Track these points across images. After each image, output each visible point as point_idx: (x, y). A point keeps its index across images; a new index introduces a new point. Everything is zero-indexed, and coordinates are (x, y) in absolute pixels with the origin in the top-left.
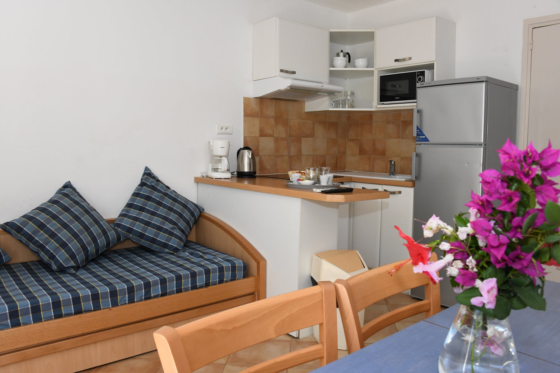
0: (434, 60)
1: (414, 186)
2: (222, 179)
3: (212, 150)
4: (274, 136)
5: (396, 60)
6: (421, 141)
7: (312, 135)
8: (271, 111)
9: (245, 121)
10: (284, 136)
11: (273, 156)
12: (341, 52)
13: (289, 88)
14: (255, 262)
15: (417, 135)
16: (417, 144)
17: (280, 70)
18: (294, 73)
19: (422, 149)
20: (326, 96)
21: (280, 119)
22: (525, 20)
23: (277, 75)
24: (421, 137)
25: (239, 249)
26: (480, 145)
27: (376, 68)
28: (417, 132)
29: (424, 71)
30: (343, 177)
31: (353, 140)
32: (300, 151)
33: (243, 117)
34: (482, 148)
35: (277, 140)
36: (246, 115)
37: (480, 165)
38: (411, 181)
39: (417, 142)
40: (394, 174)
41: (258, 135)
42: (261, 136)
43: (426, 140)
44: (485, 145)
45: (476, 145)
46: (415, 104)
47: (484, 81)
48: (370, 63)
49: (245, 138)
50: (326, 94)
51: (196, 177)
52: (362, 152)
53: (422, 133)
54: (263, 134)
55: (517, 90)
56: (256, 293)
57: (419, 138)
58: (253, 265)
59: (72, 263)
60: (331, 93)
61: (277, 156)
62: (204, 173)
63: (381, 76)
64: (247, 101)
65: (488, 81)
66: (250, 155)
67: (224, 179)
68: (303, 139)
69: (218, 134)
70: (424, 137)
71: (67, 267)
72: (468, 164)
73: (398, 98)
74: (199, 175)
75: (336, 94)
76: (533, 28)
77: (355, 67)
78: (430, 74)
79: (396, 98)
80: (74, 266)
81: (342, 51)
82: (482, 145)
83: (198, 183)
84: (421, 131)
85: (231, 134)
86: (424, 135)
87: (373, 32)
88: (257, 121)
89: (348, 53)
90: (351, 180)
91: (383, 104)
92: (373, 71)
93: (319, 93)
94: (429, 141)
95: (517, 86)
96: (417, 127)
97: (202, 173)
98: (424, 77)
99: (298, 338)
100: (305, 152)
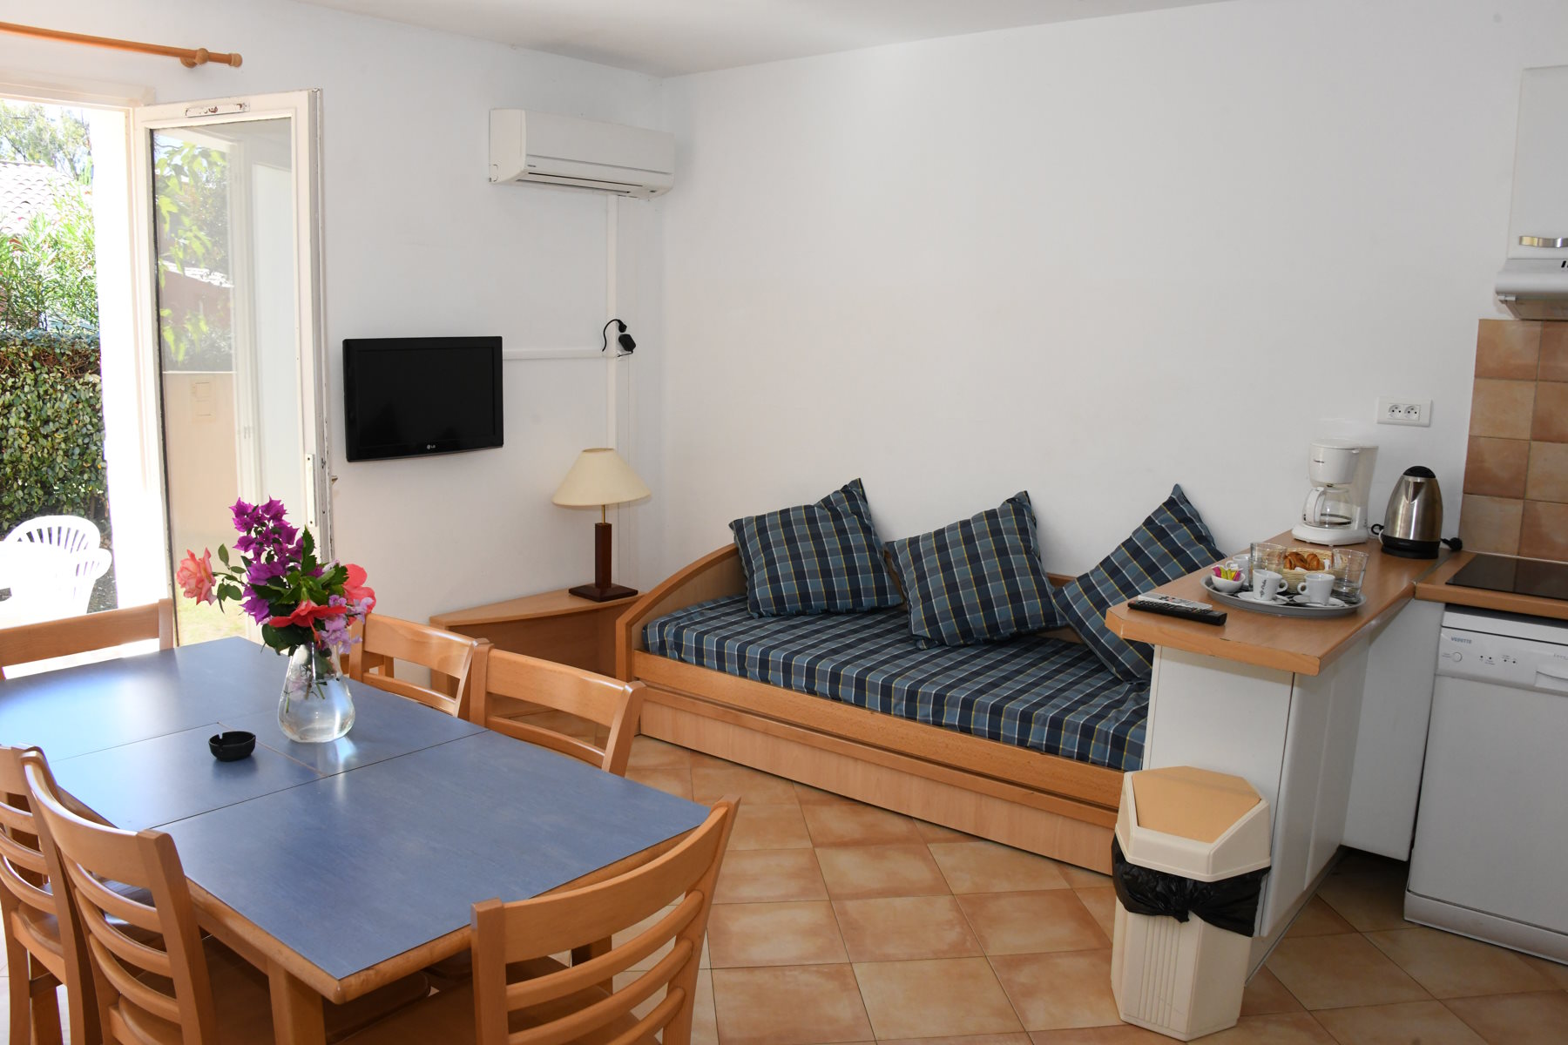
9: (1476, 390)
33: (1471, 378)
36: (1482, 373)
41: (1526, 434)
42: (1536, 438)
49: (1472, 440)
54: (1545, 433)
59: (926, 632)
64: (1491, 331)
69: (1381, 423)
71: (916, 635)
80: (927, 638)
85: (1427, 426)
88: (1525, 394)
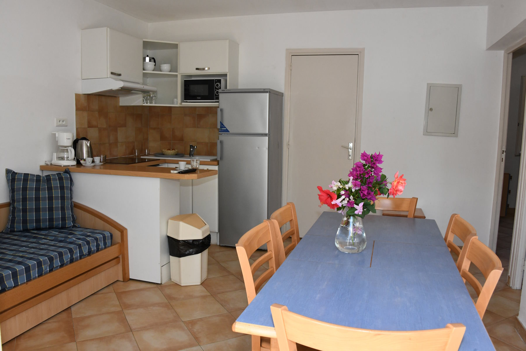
0: (228, 72)
1: (218, 164)
2: (69, 166)
3: (57, 141)
4: (98, 127)
5: (197, 69)
6: (223, 132)
7: (124, 125)
8: (95, 106)
9: (77, 114)
10: (105, 126)
11: (98, 144)
12: (146, 56)
13: (120, 89)
14: (119, 232)
15: (221, 127)
16: (220, 134)
17: (110, 73)
18: (120, 75)
19: (223, 137)
20: (140, 94)
21: (102, 112)
22: (287, 50)
23: (108, 77)
24: (224, 130)
25: (100, 224)
26: (265, 135)
27: (180, 73)
28: (221, 125)
29: (221, 79)
30: (159, 160)
31: (154, 129)
32: (116, 139)
33: (75, 111)
34: (267, 137)
35: (100, 130)
36: (77, 109)
37: (266, 148)
38: (216, 160)
39: (220, 133)
40: (193, 155)
41: (86, 126)
42: (89, 127)
43: (227, 131)
44: (269, 135)
45: (262, 135)
46: (218, 103)
47: (268, 92)
48: (174, 68)
49: (77, 129)
50: (140, 92)
51: (41, 165)
52: (163, 138)
53: (224, 126)
54: (90, 126)
55: (283, 96)
56: (121, 256)
57: (221, 130)
58: (117, 234)
60: (144, 92)
61: (100, 144)
62: (48, 161)
63: (185, 80)
64: (77, 96)
65: (270, 92)
66: (88, 143)
67: (71, 166)
68: (118, 128)
69: (57, 126)
70: (225, 129)
72: (258, 148)
73: (200, 98)
74: (43, 164)
75: (150, 93)
76: (292, 56)
77: (161, 71)
78: (224, 82)
79: (198, 98)
81: (148, 56)
82: (267, 135)
83: (43, 170)
84: (222, 124)
85: (67, 126)
86: (225, 127)
87: (177, 44)
88: (85, 114)
89: (153, 58)
90: (165, 162)
91: (187, 102)
92: (177, 75)
93: (133, 91)
94: (229, 132)
95: (283, 93)
96: (220, 122)
97: (46, 161)
98: (220, 83)
99: (161, 284)
100: (120, 139)
